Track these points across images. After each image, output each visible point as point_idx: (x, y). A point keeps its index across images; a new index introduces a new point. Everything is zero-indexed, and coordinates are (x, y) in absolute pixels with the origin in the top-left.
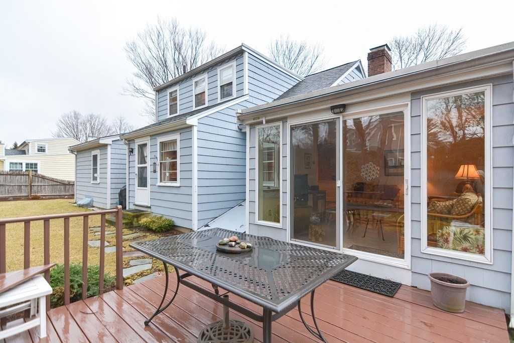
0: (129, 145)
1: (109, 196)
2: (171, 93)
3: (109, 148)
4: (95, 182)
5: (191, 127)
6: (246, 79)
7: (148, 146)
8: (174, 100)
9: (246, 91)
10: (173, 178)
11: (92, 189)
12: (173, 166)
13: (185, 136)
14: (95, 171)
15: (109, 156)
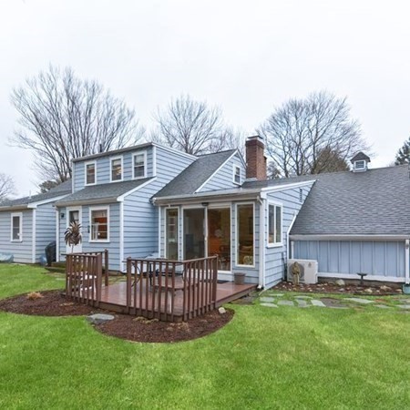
0: (59, 211)
1: (34, 252)
2: (88, 166)
3: (34, 211)
4: (16, 240)
5: (119, 202)
6: (155, 165)
7: (80, 213)
8: (91, 171)
9: (155, 174)
10: (103, 236)
11: (11, 247)
12: (103, 229)
13: (113, 208)
14: (16, 231)
15: (34, 218)
